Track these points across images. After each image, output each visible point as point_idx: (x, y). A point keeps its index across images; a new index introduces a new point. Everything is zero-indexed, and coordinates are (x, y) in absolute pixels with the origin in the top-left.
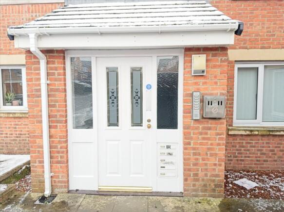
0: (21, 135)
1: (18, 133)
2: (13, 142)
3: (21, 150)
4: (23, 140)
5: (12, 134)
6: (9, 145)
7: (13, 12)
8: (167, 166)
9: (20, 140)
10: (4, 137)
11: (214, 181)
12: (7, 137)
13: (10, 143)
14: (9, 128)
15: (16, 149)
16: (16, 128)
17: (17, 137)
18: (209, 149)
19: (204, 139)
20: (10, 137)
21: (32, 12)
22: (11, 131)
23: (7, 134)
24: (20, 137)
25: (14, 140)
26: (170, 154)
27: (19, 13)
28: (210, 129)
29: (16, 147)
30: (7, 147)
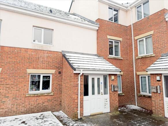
0: (39, 104)
1: (37, 103)
2: (35, 108)
3: (38, 111)
4: (40, 106)
5: (34, 104)
6: (32, 109)
7: (41, 53)
8: (106, 105)
9: (38, 106)
10: (31, 106)
11: (116, 107)
12: (32, 106)
13: (33, 108)
14: (33, 101)
15: (36, 111)
16: (37, 101)
17: (37, 105)
18: (115, 99)
19: (114, 96)
20: (33, 105)
21: (49, 54)
22: (34, 102)
23: (32, 104)
24: (38, 105)
25: (35, 107)
26: (107, 101)
27: (43, 53)
28: (115, 94)
29: (36, 110)
30: (31, 110)
